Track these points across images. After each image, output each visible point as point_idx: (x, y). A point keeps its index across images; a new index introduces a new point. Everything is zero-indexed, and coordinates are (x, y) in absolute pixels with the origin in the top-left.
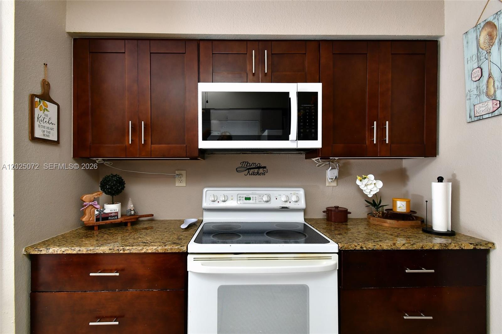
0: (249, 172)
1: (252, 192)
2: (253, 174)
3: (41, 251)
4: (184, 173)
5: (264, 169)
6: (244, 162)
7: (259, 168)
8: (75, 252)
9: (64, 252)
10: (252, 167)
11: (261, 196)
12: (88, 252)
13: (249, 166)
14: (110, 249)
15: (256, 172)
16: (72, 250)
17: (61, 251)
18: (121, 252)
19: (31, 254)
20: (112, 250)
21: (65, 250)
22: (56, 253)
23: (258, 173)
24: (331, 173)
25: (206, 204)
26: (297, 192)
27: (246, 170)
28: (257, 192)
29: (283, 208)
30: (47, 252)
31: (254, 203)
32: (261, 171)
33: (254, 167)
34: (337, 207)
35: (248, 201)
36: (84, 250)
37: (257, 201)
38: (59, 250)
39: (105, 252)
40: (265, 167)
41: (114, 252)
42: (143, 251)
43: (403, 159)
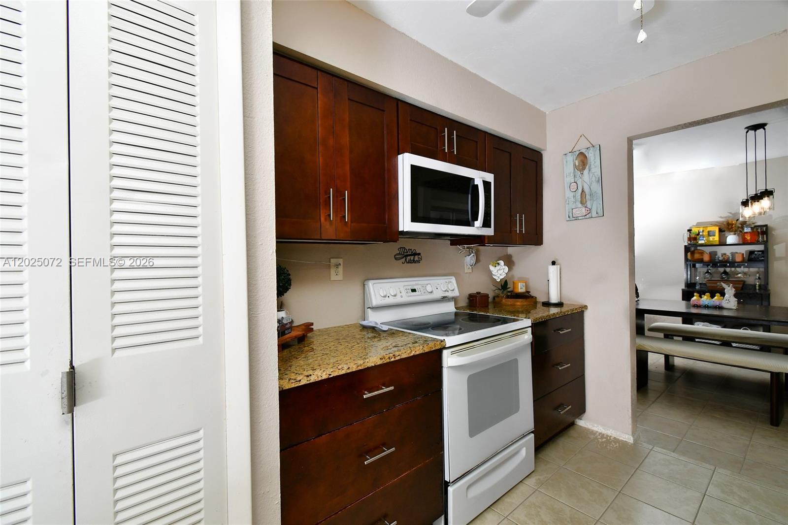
0: (406, 260)
1: (415, 282)
2: (410, 262)
3: (300, 381)
4: (341, 261)
5: (419, 256)
6: (401, 248)
7: (415, 254)
8: (343, 372)
9: (330, 375)
10: (408, 253)
11: (424, 286)
12: (359, 368)
13: (406, 253)
14: (381, 359)
15: (412, 259)
16: (339, 369)
17: (326, 374)
18: (392, 360)
19: (286, 388)
20: (384, 360)
21: (332, 372)
22: (320, 379)
23: (414, 260)
24: (470, 259)
25: (376, 301)
26: (450, 280)
27: (403, 258)
28: (420, 282)
29: (444, 297)
30: (308, 380)
31: (419, 295)
32: (416, 258)
33: (410, 253)
34: (478, 293)
35: (414, 293)
36: (354, 366)
37: (422, 292)
38: (324, 374)
39: (376, 364)
40: (419, 254)
41: (385, 362)
42: (412, 354)
43: (509, 248)
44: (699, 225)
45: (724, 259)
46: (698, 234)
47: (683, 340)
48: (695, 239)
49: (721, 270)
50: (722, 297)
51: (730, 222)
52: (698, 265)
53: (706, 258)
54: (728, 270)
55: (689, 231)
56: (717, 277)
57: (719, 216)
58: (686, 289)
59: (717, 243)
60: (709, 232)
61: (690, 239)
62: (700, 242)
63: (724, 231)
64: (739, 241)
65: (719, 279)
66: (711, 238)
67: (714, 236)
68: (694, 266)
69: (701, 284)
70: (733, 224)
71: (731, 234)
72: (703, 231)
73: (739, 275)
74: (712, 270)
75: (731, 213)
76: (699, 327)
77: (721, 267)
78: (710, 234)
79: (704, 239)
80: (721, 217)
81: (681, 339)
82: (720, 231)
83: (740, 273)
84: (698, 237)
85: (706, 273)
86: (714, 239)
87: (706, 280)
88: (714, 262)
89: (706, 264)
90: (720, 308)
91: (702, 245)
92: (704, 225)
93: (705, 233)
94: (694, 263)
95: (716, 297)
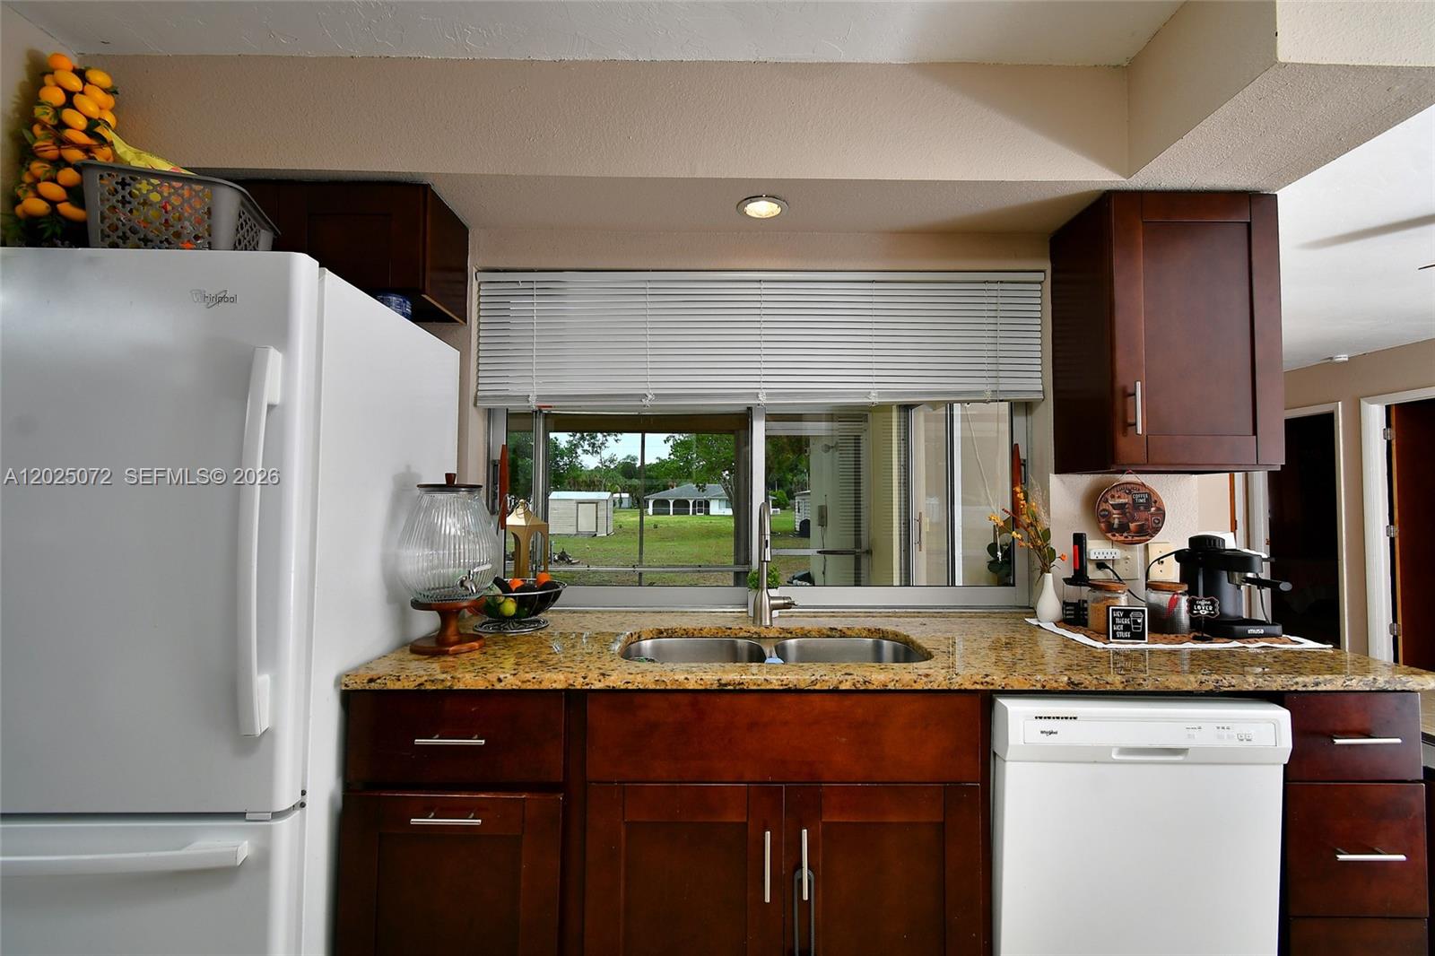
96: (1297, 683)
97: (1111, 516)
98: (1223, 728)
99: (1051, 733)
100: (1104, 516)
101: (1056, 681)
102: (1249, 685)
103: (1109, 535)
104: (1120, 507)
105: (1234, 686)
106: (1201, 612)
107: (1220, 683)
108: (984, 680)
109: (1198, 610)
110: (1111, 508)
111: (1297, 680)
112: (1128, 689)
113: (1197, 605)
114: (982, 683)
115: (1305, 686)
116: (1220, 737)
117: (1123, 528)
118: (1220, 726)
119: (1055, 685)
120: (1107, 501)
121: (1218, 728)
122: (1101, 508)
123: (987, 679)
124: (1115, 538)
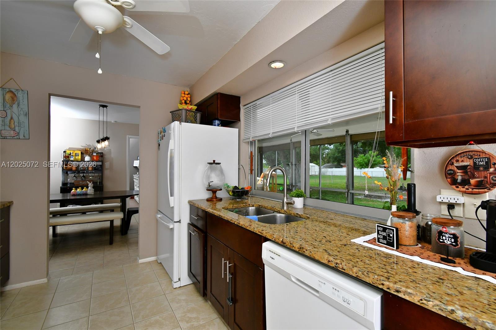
44: (70, 149)
45: (83, 169)
46: (70, 154)
47: (60, 216)
48: (68, 157)
49: (82, 175)
50: (87, 189)
51: (87, 149)
52: (69, 172)
53: (74, 169)
54: (85, 175)
55: (64, 152)
56: (79, 179)
57: (81, 145)
58: (63, 186)
59: (80, 160)
60: (76, 153)
61: (65, 157)
62: (72, 159)
63: (84, 154)
64: (91, 160)
65: (81, 180)
66: (77, 157)
67: (79, 156)
68: (67, 173)
69: (70, 183)
70: (88, 151)
71: (87, 156)
72: (73, 153)
73: (91, 177)
74: (77, 175)
75: (86, 145)
76: (70, 207)
77: (82, 173)
78: (76, 155)
79: (74, 157)
80: (82, 146)
81: (59, 216)
82: (82, 153)
83: (91, 176)
84: (70, 156)
85: (74, 177)
86: (78, 158)
87: (73, 181)
88: (78, 171)
89: (74, 172)
90: (86, 194)
91: (72, 161)
92: (74, 149)
93: (74, 154)
94: (67, 171)
95: (84, 189)
96: (383, 284)
97: (455, 174)
98: (336, 290)
99: (273, 258)
100: (450, 174)
101: (278, 239)
102: (353, 273)
103: (454, 187)
104: (464, 168)
105: (344, 270)
106: (445, 241)
107: (338, 265)
108: (261, 232)
109: (443, 239)
110: (456, 169)
111: (384, 283)
112: (300, 252)
113: (443, 236)
114: (260, 233)
115: (388, 289)
116: (334, 294)
117: (465, 182)
118: (335, 288)
119: (278, 241)
120: (452, 164)
121: (333, 288)
122: (448, 169)
123: (262, 232)
124: (458, 189)
